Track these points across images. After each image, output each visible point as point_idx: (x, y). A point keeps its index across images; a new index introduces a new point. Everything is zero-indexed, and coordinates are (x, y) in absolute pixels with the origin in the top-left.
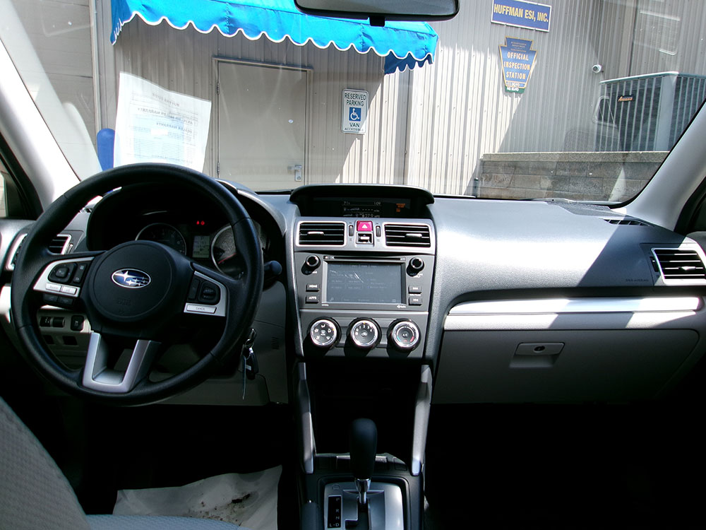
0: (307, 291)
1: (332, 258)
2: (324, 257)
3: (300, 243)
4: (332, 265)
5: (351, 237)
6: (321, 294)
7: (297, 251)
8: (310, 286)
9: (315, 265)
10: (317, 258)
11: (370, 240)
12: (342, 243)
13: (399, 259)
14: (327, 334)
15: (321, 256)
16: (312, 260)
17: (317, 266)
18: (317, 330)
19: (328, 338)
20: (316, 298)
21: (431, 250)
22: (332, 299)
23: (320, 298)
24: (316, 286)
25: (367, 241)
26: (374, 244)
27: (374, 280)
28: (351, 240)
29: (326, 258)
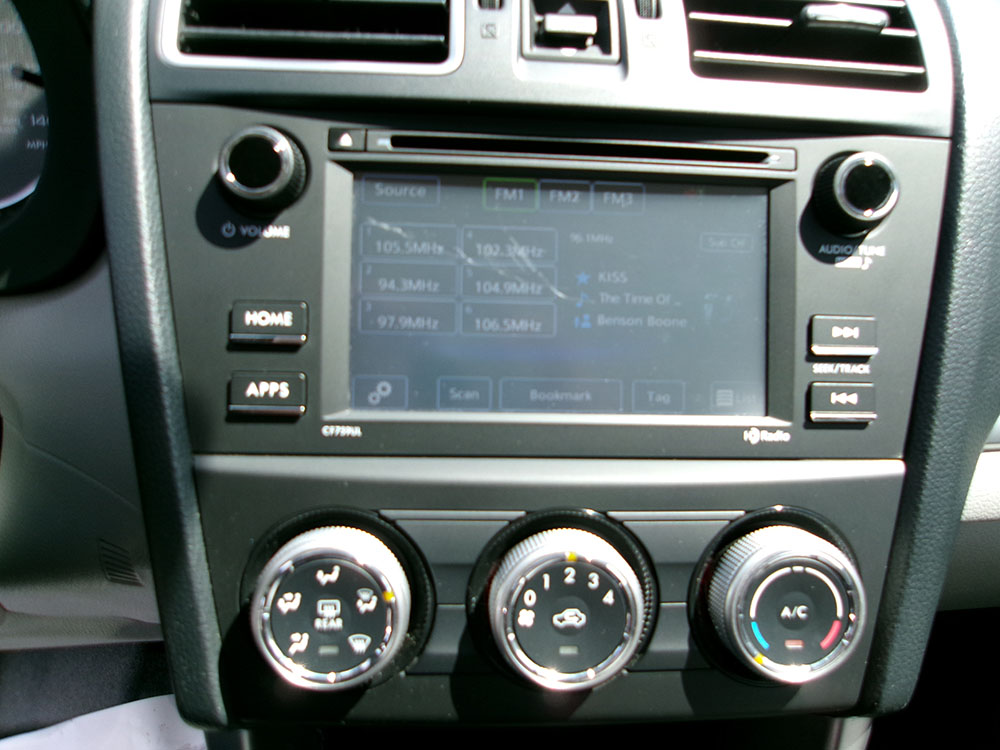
0: (235, 346)
1: (382, 141)
2: (334, 136)
3: (189, 46)
4: (382, 190)
5: (490, 15)
6: (314, 366)
7: (167, 92)
8: (253, 318)
9: (273, 188)
10: (282, 146)
11: (602, 40)
12: (439, 53)
13: (760, 157)
14: (354, 621)
15: (315, 130)
16: (254, 158)
17: (290, 196)
18: (290, 603)
19: (359, 643)
20: (284, 390)
21: (928, 108)
22: (384, 389)
23: (307, 389)
24: (285, 319)
25: (577, 41)
26: (623, 60)
27: (621, 278)
28: (490, 33)
29: (346, 141)
